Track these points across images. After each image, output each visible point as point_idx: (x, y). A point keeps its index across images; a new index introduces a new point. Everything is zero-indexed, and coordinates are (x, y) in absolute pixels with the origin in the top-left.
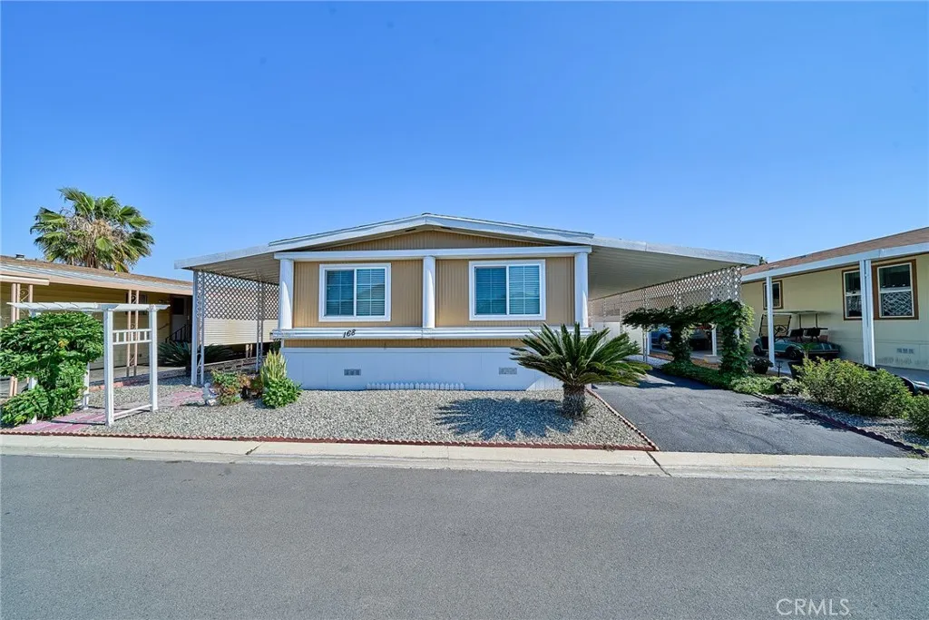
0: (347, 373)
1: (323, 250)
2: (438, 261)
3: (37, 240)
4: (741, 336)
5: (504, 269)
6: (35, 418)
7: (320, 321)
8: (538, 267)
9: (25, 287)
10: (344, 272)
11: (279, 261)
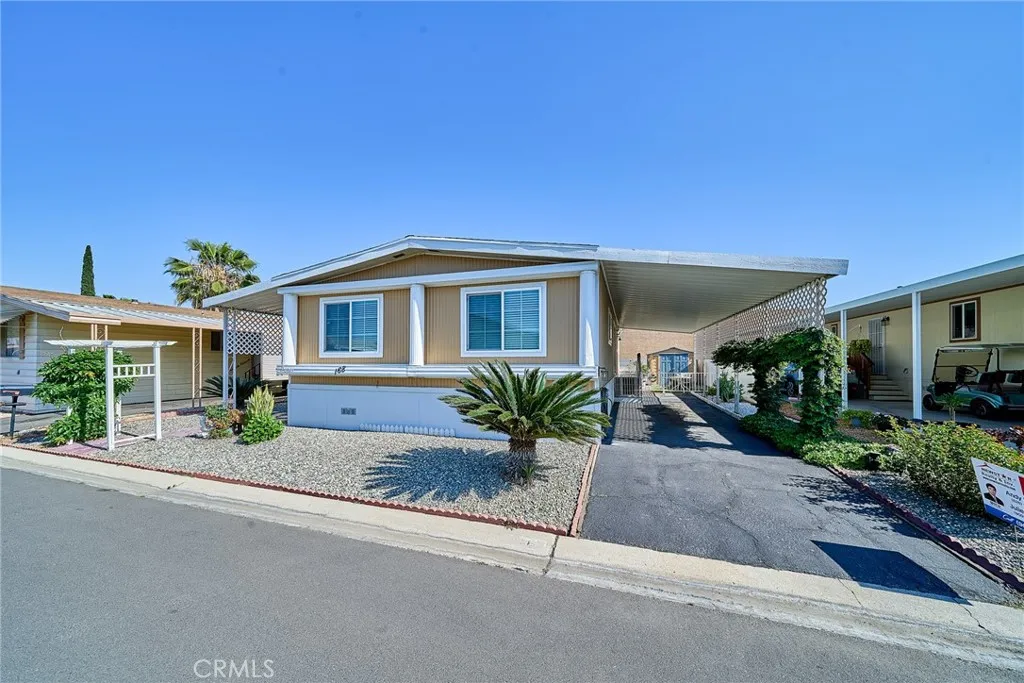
0: (344, 411)
1: (323, 283)
2: (428, 290)
3: (173, 285)
4: (828, 381)
5: (499, 296)
6: (71, 441)
7: (320, 356)
8: (538, 291)
9: (101, 327)
10: (341, 305)
11: (282, 296)
